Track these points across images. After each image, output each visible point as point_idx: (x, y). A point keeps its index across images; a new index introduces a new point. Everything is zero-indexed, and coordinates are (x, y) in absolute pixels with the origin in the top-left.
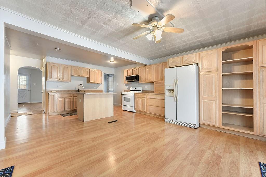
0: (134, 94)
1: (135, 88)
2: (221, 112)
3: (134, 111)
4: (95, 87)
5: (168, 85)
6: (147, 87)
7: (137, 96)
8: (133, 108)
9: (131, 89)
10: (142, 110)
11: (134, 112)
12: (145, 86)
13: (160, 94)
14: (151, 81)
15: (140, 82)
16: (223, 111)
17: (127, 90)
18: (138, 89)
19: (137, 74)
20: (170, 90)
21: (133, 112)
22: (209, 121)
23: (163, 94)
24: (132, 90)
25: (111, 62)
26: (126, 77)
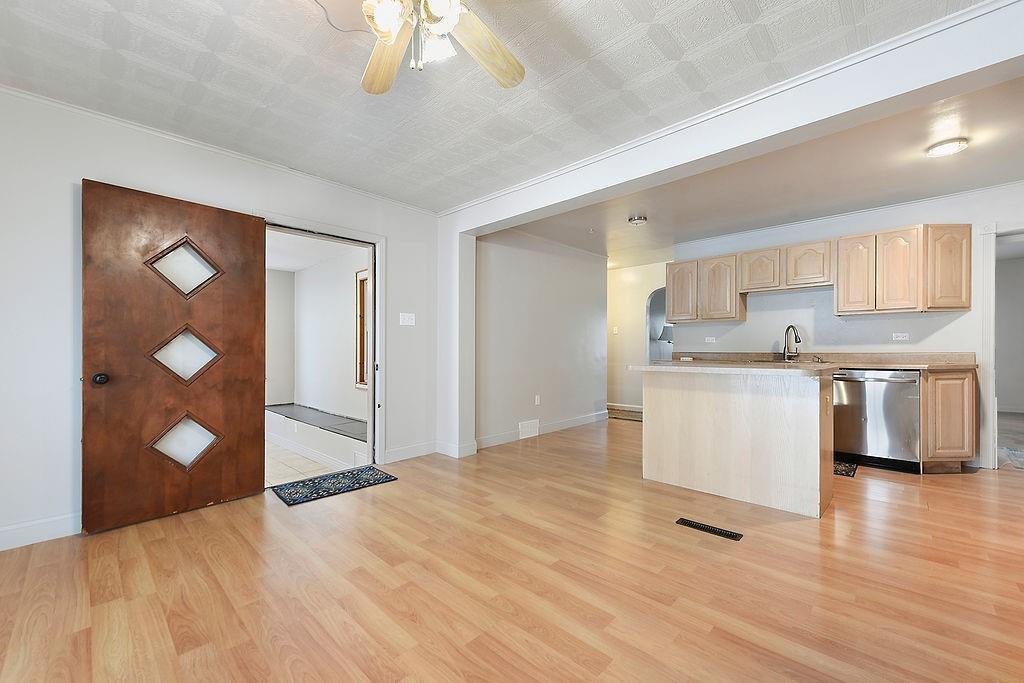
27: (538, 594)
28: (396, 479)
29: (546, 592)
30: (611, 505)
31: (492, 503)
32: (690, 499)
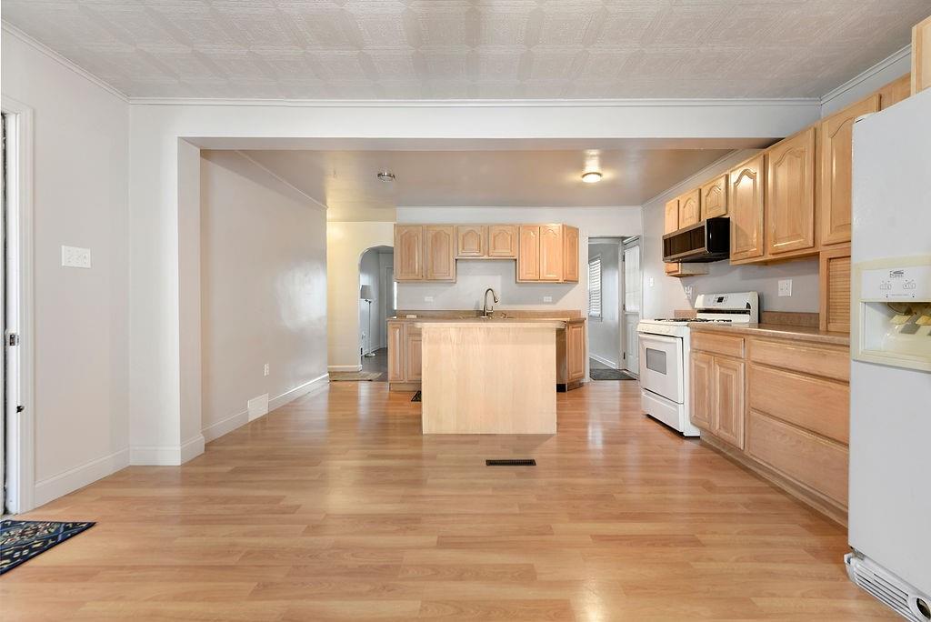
0: (685, 332)
1: (721, 299)
3: (688, 430)
4: (549, 299)
6: (789, 291)
8: (685, 410)
9: (701, 302)
10: (723, 433)
11: (687, 437)
15: (733, 257)
18: (732, 301)
19: (721, 212)
21: (681, 434)
23: (841, 343)
24: (702, 306)
25: (589, 179)
26: (665, 241)
27: (455, 580)
28: (91, 525)
29: (461, 574)
30: (424, 467)
31: (299, 507)
32: (476, 442)
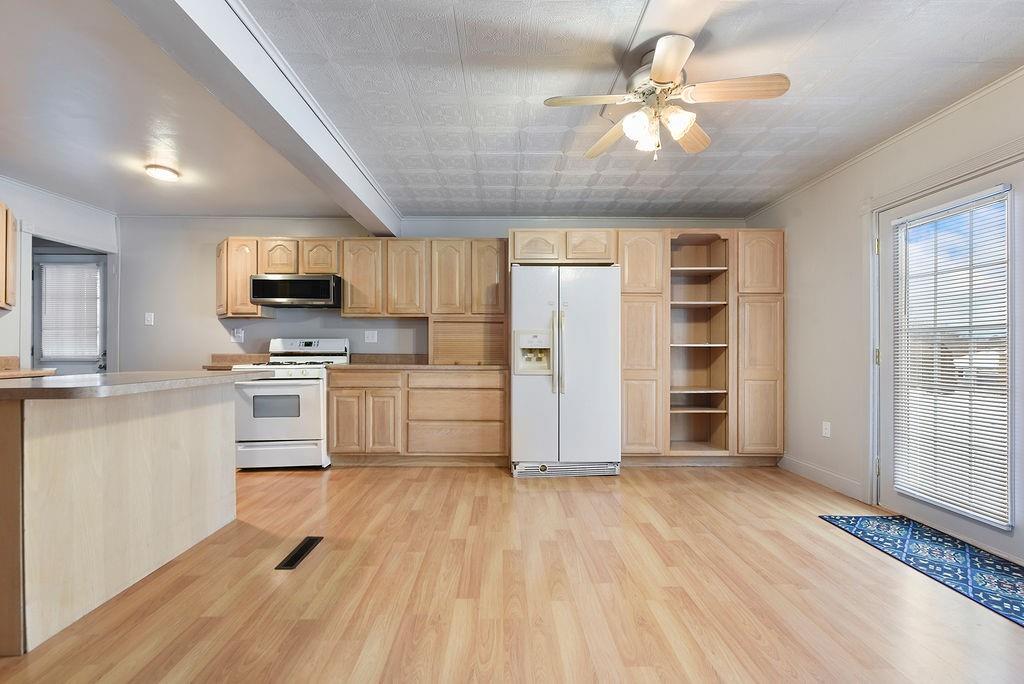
0: (323, 374)
1: (308, 344)
2: (669, 411)
3: (325, 461)
5: (526, 330)
6: (372, 339)
7: (341, 383)
8: (323, 444)
9: (276, 345)
10: (378, 448)
11: (326, 468)
12: (367, 333)
13: (457, 367)
14: (412, 311)
15: (347, 310)
16: (672, 407)
17: (240, 351)
18: (325, 345)
19: (334, 270)
20: (531, 351)
22: (640, 444)
24: (281, 350)
25: (153, 173)
26: (254, 281)
